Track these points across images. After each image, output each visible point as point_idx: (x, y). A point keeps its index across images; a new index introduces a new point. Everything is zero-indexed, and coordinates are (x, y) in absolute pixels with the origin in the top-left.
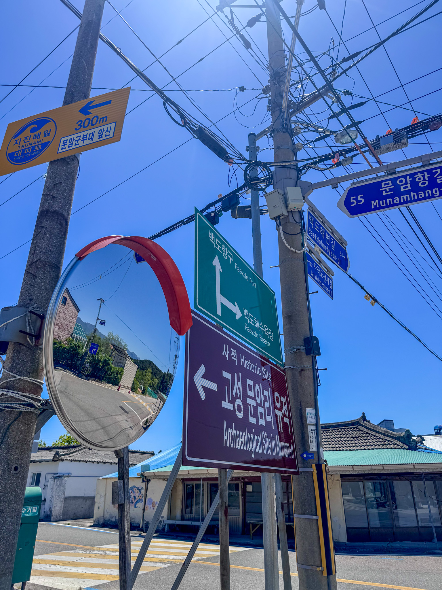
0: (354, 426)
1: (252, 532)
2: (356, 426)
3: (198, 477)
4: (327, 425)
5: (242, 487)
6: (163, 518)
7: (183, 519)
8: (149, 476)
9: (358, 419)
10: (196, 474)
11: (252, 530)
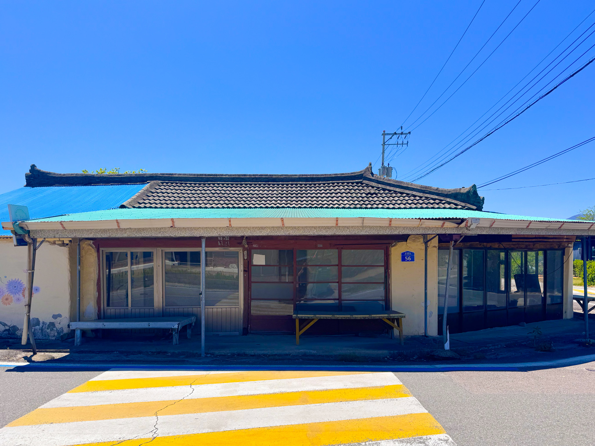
0: (357, 181)
1: (298, 333)
2: (359, 180)
3: (197, 234)
4: (314, 176)
5: (246, 258)
6: (59, 319)
7: (101, 316)
8: (36, 231)
9: (361, 172)
10: (191, 229)
11: (300, 330)
